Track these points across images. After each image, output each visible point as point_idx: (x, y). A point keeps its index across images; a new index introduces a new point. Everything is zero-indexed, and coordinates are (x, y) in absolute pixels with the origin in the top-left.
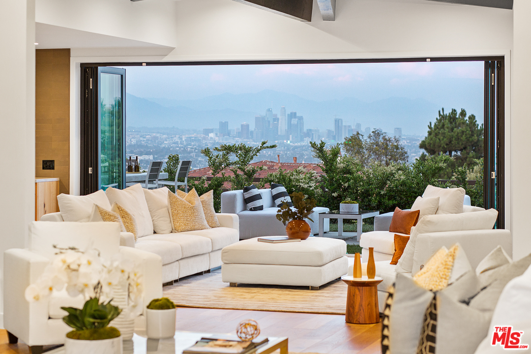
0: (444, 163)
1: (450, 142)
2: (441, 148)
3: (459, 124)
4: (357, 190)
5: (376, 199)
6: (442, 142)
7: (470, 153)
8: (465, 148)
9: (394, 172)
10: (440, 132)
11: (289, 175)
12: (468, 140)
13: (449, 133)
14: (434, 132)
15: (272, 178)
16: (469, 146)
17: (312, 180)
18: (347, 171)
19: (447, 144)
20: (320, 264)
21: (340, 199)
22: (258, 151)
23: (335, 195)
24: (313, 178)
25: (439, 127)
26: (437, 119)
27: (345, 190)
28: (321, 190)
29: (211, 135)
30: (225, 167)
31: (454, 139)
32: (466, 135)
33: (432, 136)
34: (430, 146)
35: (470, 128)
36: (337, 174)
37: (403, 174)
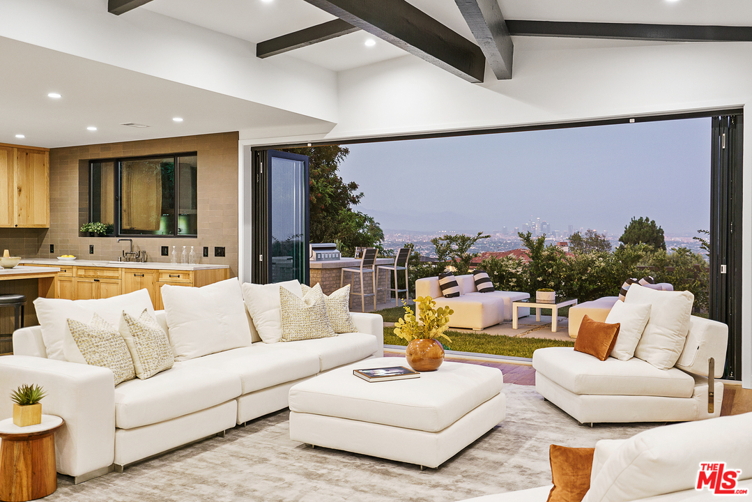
3: (645, 226)
4: (561, 276)
5: (577, 284)
10: (632, 231)
13: (638, 232)
14: (628, 231)
17: (520, 266)
18: (551, 258)
22: (475, 240)
23: (539, 279)
25: (631, 228)
26: (630, 223)
27: (550, 274)
32: (650, 233)
34: (626, 239)
35: (652, 229)
36: (542, 261)
37: (604, 261)
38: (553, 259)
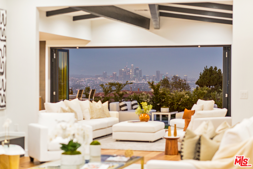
0: (206, 91)
1: (210, 82)
2: (205, 84)
3: (214, 73)
4: (168, 102)
5: (176, 106)
6: (206, 82)
7: (219, 87)
8: (216, 84)
9: (184, 94)
10: (205, 77)
11: (138, 96)
12: (218, 81)
13: (209, 78)
14: (202, 77)
15: (131, 97)
16: (218, 83)
17: (149, 98)
18: (164, 94)
19: (208, 83)
20: (154, 132)
21: (161, 106)
22: (125, 85)
23: (158, 104)
24: (149, 97)
25: (205, 75)
26: (204, 71)
27: (163, 102)
28: (152, 102)
29: (99, 78)
30: (110, 92)
31: (211, 80)
32: (217, 78)
33: (201, 79)
34: (200, 83)
35: (219, 75)
36: (159, 95)
37: (188, 95)
38: (165, 94)
